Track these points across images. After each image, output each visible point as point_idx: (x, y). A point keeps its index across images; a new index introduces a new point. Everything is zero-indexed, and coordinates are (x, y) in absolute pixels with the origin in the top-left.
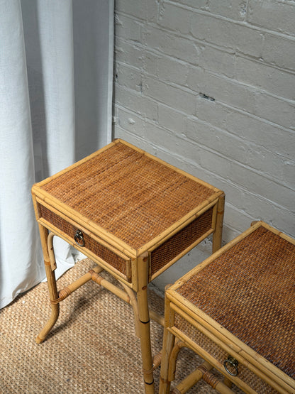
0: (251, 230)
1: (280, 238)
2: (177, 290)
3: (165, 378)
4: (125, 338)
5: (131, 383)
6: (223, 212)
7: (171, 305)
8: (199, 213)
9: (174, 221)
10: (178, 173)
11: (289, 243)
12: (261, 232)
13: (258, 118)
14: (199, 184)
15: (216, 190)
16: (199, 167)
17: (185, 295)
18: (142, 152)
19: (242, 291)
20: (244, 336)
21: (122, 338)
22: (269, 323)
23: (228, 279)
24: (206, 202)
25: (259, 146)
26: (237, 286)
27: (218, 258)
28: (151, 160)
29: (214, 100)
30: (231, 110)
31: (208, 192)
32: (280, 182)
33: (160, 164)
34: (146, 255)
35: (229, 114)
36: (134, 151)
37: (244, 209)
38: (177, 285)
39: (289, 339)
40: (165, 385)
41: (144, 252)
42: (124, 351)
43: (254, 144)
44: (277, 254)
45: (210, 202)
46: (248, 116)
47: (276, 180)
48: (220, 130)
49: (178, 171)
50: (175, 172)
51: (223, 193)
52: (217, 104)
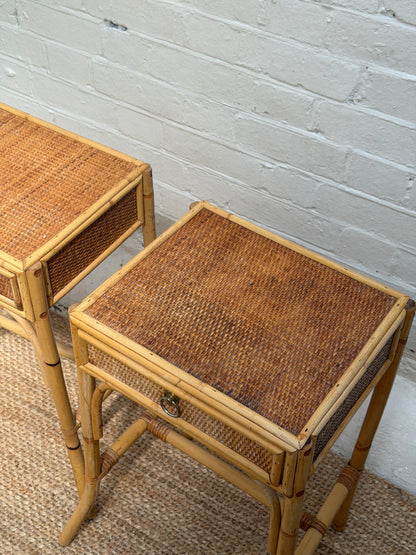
0: (190, 215)
1: (231, 222)
2: (85, 311)
3: (89, 437)
4: (40, 392)
5: (52, 453)
6: (152, 195)
7: (80, 333)
8: (115, 199)
9: (78, 213)
10: (81, 144)
11: (243, 228)
12: (204, 217)
13: (192, 52)
14: (111, 156)
15: (137, 163)
16: (118, 134)
17: (98, 316)
18: (23, 116)
19: (180, 301)
20: (183, 360)
21: (35, 392)
22: (218, 340)
23: (160, 287)
24: (125, 181)
25: (197, 95)
26: (172, 296)
27: (144, 260)
28: (38, 127)
29: (126, 29)
30: (153, 43)
31: (127, 167)
32: (233, 146)
33: (52, 132)
34: (37, 266)
35: (150, 50)
36: (12, 114)
37: (189, 191)
38: (85, 304)
39: (244, 357)
40: (91, 446)
41: (35, 262)
42: (39, 410)
43: (190, 93)
44: (226, 245)
45: (130, 182)
46: (178, 51)
47: (227, 143)
48: (140, 74)
49: (80, 140)
50: (75, 142)
51: (149, 166)
52: (132, 35)
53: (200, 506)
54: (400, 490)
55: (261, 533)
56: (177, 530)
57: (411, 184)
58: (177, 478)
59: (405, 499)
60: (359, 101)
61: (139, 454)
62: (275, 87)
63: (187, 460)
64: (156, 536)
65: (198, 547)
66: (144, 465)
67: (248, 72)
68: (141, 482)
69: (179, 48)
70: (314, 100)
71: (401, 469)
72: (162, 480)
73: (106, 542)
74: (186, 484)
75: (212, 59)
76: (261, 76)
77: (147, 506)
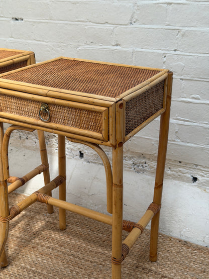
1: (76, 61)
8: (15, 60)
29: (23, 19)
43: (55, 44)
53: (71, 257)
54: (186, 242)
55: (108, 266)
56: (58, 268)
57: (165, 59)
58: (57, 246)
59: (189, 245)
60: (135, 22)
61: (34, 238)
62: (94, 27)
63: (63, 238)
64: (45, 272)
65: (71, 275)
66: (38, 242)
67: (81, 23)
68: (36, 249)
69: (48, 21)
70: (114, 29)
71: (184, 230)
72: (49, 247)
73: (14, 277)
74: (63, 248)
75: (64, 22)
76: (88, 23)
77: (40, 259)
